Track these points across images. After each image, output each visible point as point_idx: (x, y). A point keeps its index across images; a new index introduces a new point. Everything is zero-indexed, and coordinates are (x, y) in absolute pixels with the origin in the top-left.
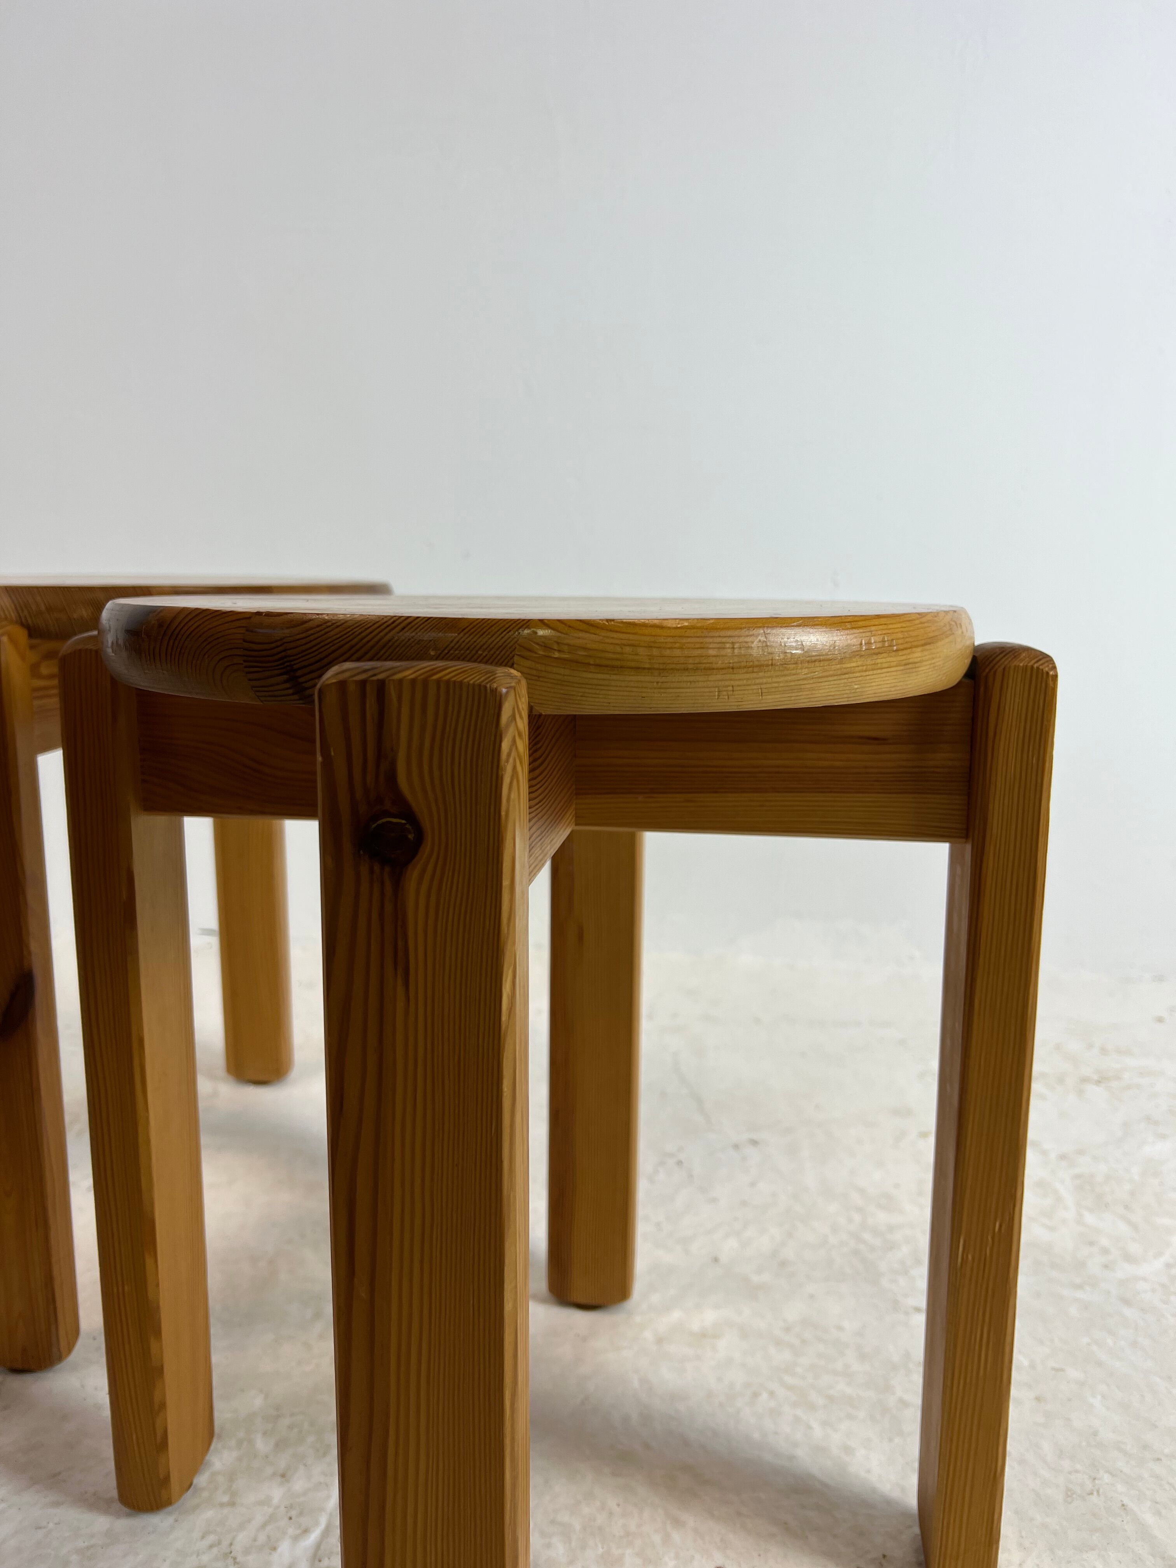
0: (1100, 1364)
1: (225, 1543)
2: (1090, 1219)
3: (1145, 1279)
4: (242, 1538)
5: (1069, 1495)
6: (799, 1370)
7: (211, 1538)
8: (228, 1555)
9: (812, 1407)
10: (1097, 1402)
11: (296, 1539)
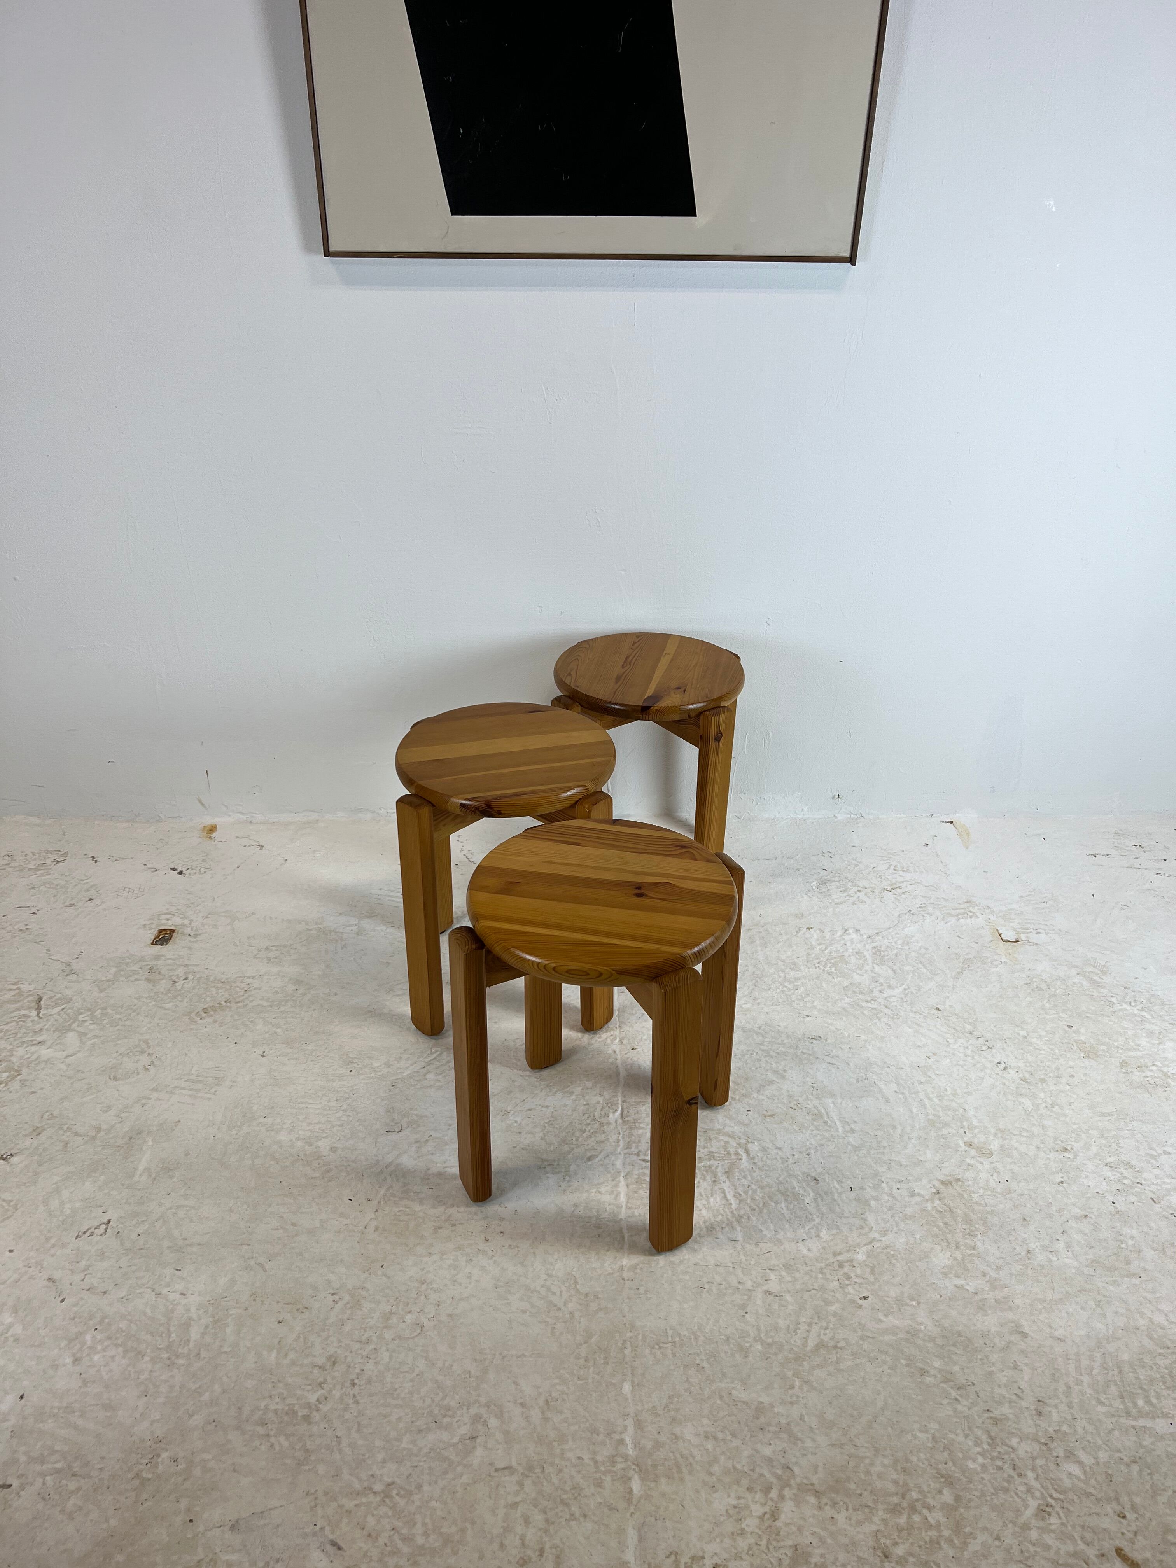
0: (873, 1033)
1: (592, 1116)
2: (877, 969)
3: (895, 996)
4: (597, 1114)
5: (858, 1080)
7: (587, 1115)
8: (595, 1120)
9: (772, 1057)
10: (870, 1048)
11: (614, 1113)
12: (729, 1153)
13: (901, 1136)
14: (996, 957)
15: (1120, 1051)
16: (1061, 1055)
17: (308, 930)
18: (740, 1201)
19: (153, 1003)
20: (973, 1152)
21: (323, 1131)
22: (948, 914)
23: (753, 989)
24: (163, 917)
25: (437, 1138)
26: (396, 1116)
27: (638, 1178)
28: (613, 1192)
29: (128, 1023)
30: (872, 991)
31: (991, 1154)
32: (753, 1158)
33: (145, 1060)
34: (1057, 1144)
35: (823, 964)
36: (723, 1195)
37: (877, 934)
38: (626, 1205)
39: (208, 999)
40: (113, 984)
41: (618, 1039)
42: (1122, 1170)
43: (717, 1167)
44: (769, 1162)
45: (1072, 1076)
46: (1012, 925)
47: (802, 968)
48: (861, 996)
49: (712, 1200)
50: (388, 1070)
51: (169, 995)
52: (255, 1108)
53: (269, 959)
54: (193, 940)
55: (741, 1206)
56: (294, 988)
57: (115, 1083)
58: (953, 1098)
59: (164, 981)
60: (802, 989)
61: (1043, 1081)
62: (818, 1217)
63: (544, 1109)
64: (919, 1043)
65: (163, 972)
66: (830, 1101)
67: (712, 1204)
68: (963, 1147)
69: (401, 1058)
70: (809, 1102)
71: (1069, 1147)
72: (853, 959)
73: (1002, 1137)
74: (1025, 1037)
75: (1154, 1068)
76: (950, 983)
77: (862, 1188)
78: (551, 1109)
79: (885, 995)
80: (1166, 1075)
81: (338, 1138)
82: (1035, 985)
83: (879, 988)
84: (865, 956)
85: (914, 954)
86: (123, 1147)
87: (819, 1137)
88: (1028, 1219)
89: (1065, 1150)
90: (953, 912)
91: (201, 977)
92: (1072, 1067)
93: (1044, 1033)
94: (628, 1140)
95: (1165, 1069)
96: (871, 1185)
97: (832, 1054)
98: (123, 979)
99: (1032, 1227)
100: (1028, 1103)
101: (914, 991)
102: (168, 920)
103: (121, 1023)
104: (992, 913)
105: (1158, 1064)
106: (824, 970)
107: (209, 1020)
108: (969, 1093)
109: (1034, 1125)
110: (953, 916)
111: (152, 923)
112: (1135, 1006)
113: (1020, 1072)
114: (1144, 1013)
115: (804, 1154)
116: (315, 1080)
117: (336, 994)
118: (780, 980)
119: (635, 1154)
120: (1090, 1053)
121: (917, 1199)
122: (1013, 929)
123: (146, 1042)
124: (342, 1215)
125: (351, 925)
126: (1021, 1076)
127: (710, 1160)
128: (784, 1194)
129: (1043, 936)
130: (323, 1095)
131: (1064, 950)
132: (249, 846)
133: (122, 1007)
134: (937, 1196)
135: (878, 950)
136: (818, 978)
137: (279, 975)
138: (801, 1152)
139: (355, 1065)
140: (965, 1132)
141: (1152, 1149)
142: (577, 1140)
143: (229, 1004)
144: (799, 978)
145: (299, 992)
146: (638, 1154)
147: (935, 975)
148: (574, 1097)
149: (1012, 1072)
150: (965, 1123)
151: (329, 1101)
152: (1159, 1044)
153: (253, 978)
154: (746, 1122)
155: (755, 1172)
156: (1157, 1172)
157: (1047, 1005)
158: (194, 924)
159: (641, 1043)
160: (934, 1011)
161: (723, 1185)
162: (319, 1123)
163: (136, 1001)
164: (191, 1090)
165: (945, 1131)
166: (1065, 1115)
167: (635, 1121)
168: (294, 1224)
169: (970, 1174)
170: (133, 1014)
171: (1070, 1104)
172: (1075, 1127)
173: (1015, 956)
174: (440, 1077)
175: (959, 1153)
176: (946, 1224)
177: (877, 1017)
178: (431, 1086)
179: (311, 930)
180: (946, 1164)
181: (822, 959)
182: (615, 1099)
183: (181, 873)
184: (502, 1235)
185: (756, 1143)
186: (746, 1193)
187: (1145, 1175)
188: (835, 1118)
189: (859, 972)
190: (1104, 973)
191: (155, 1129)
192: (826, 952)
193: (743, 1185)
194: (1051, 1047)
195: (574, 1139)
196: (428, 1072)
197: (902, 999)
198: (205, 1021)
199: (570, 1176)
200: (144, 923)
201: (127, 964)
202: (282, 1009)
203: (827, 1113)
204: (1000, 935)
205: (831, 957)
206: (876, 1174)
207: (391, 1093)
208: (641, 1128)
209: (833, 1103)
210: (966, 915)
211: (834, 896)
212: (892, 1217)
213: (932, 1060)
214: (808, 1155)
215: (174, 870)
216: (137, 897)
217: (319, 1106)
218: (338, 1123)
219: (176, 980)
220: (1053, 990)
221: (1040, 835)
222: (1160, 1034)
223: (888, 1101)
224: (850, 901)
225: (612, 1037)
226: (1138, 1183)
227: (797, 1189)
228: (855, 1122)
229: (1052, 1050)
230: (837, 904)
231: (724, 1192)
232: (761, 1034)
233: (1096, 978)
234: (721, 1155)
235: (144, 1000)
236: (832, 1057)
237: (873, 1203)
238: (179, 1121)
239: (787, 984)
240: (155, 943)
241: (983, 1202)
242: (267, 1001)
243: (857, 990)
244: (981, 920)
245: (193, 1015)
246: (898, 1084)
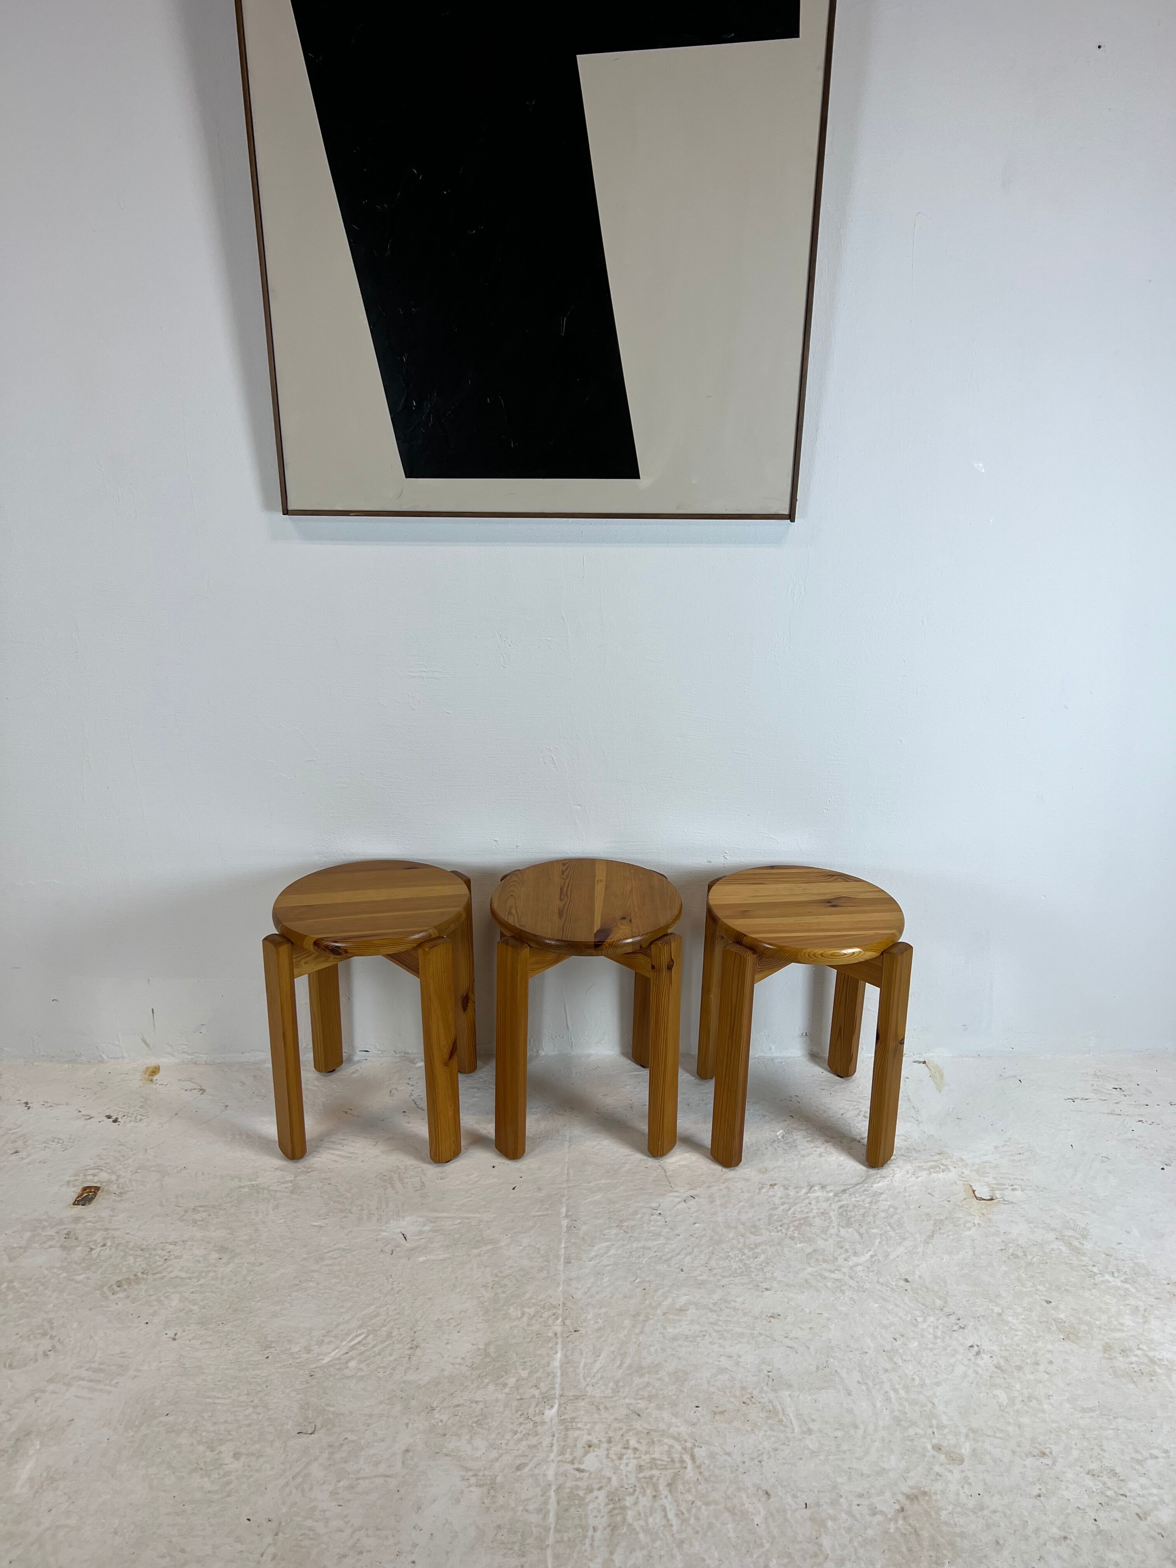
0: (836, 1310)
1: (526, 1413)
2: (843, 1232)
3: (860, 1265)
5: (818, 1368)
6: (720, 1323)
7: (520, 1413)
10: (832, 1327)
12: (673, 1461)
13: (864, 1437)
14: (969, 1218)
15: (1103, 1332)
16: (1039, 1337)
17: (240, 1187)
18: (683, 1521)
19: (65, 1275)
20: (942, 1458)
21: (229, 1432)
22: (919, 1167)
23: (710, 1258)
24: (90, 1172)
25: (353, 1441)
26: (310, 1414)
27: (570, 1492)
28: (541, 1510)
29: (34, 1298)
30: (836, 1259)
31: (962, 1461)
32: (699, 1467)
33: (46, 1343)
34: (1035, 1448)
35: (786, 1227)
36: (664, 1513)
37: (844, 1191)
38: (555, 1527)
39: (124, 1270)
40: (25, 1252)
41: (560, 1319)
42: (1105, 1479)
43: (659, 1478)
44: (717, 1472)
45: (1051, 1362)
46: (986, 1179)
47: (763, 1231)
48: (825, 1265)
49: (651, 1520)
50: (307, 1356)
51: (83, 1265)
52: (158, 1403)
53: (195, 1222)
54: (118, 1199)
55: (683, 1527)
56: (217, 1256)
57: (11, 1372)
58: (920, 1389)
59: (80, 1248)
60: (763, 1257)
61: (1019, 1368)
62: (768, 1542)
63: (474, 1405)
64: (885, 1322)
65: (80, 1238)
66: (787, 1393)
67: (650, 1526)
68: (932, 1452)
69: (323, 1341)
70: (764, 1395)
71: (1047, 1451)
72: (818, 1221)
73: (974, 1439)
74: (1000, 1315)
75: (1139, 1352)
76: (920, 1250)
77: (818, 1505)
78: (481, 1405)
79: (851, 1263)
80: (1152, 1361)
81: (244, 1441)
82: (1011, 1251)
83: (844, 1256)
84: (830, 1218)
85: (883, 1215)
86: (7, 1452)
87: (773, 1439)
88: (1001, 1542)
89: (1043, 1454)
90: (925, 1166)
91: (119, 1244)
92: (1051, 1352)
93: (1019, 1310)
94: (562, 1443)
95: (1151, 1354)
96: (829, 1501)
97: (791, 1336)
98: (37, 1245)
99: (1006, 1553)
100: (1002, 1396)
101: (881, 1258)
102: (94, 1175)
103: (27, 1299)
104: (966, 1166)
105: (1144, 1347)
106: (786, 1234)
107: (122, 1295)
108: (938, 1384)
109: (1009, 1423)
110: (925, 1169)
111: (78, 1180)
112: (1118, 1277)
113: (994, 1357)
114: (1127, 1286)
115: (756, 1461)
116: (227, 1369)
117: (261, 1264)
118: (740, 1246)
119: (569, 1462)
120: (1070, 1335)
121: (879, 1518)
122: (989, 1185)
123: (50, 1322)
124: (238, 1540)
125: (286, 1182)
126: (995, 1362)
127: (651, 1468)
128: (732, 1511)
129: (1018, 1193)
130: (234, 1387)
131: (1041, 1209)
132: (191, 1090)
133: (30, 1279)
134: (901, 1515)
135: (846, 1211)
136: (779, 1244)
137: (203, 1240)
138: (752, 1459)
139: (272, 1350)
140: (934, 1433)
141: (1137, 1452)
142: (507, 1444)
143: (145, 1276)
144: (760, 1244)
145: (223, 1261)
146: (572, 1462)
147: (905, 1239)
148: (507, 1390)
149: (986, 1357)
150: (934, 1422)
151: (239, 1395)
152: (1144, 1323)
153: (175, 1244)
154: (695, 1420)
155: (700, 1484)
156: (1143, 1480)
157: (1023, 1275)
158: (121, 1180)
159: (585, 1324)
160: (902, 1283)
161: (665, 1502)
162: (226, 1422)
163: (46, 1272)
164: (91, 1381)
165: (911, 1432)
166: (1043, 1411)
167: (573, 1419)
168: (183, 1551)
169: (938, 1486)
170: (41, 1288)
171: (1049, 1396)
172: (1054, 1425)
173: (990, 1216)
174: (363, 1366)
175: (926, 1459)
176: (910, 1550)
177: (841, 1290)
178: (352, 1376)
179: (243, 1187)
180: (912, 1474)
181: (785, 1221)
182: (553, 1392)
183: (115, 1121)
184: (413, 1565)
185: (703, 1448)
186: (689, 1511)
187: (1131, 1485)
188: (791, 1415)
189: (823, 1236)
190: (1085, 1237)
191: (45, 1429)
192: (790, 1212)
193: (687, 1502)
194: (1029, 1327)
195: (504, 1442)
196: (352, 1358)
197: (868, 1268)
198: (118, 1296)
199: (495, 1490)
200: (68, 1179)
201: (44, 1228)
202: (202, 1281)
203: (783, 1410)
204: (974, 1191)
205: (794, 1219)
206: (835, 1487)
207: (308, 1385)
208: (579, 1429)
209: (790, 1396)
210: (938, 1169)
211: (800, 1147)
212: (851, 1541)
213: (899, 1342)
214: (760, 1462)
215: (109, 1117)
216: (66, 1149)
217: (228, 1401)
218: (246, 1422)
219: (93, 1247)
220: (1030, 1257)
221: (1015, 1076)
222: (1145, 1310)
223: (849, 1394)
224: (817, 1152)
225: (554, 1317)
226: (1122, 1495)
227: (746, 1506)
228: (813, 1420)
229: (1029, 1330)
230: (803, 1156)
231: (664, 1510)
232: (715, 1311)
233: (1076, 1243)
234: (664, 1463)
235: (55, 1270)
236: (791, 1339)
237: (830, 1523)
238: (73, 1420)
239: (746, 1251)
240: (76, 1203)
241: (952, 1522)
242: (187, 1272)
243: (820, 1258)
244: (952, 1175)
245: (105, 1289)
246: (861, 1372)
